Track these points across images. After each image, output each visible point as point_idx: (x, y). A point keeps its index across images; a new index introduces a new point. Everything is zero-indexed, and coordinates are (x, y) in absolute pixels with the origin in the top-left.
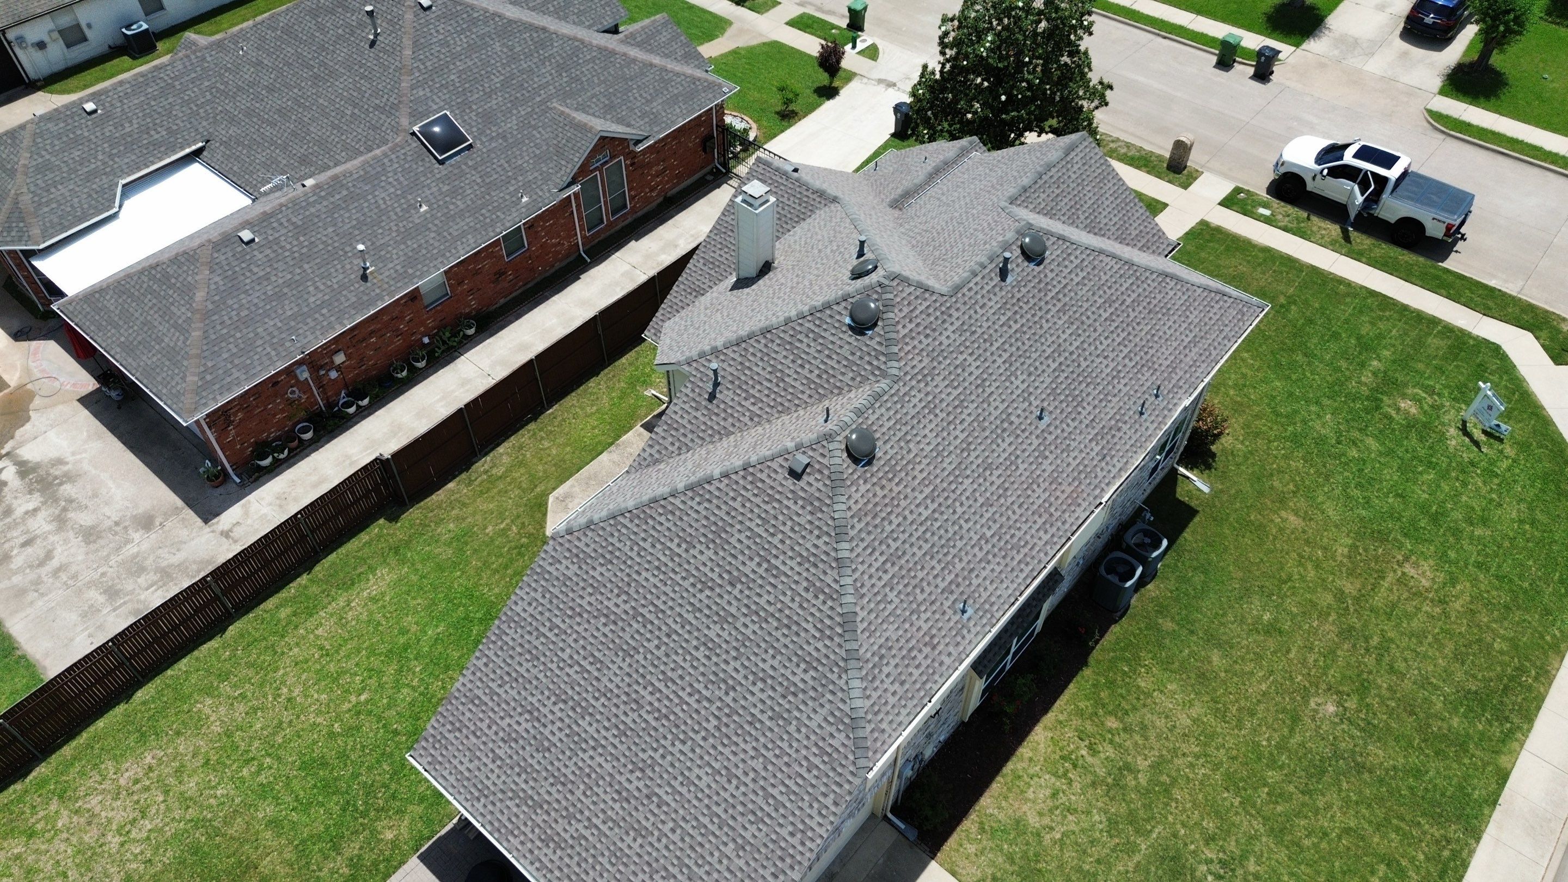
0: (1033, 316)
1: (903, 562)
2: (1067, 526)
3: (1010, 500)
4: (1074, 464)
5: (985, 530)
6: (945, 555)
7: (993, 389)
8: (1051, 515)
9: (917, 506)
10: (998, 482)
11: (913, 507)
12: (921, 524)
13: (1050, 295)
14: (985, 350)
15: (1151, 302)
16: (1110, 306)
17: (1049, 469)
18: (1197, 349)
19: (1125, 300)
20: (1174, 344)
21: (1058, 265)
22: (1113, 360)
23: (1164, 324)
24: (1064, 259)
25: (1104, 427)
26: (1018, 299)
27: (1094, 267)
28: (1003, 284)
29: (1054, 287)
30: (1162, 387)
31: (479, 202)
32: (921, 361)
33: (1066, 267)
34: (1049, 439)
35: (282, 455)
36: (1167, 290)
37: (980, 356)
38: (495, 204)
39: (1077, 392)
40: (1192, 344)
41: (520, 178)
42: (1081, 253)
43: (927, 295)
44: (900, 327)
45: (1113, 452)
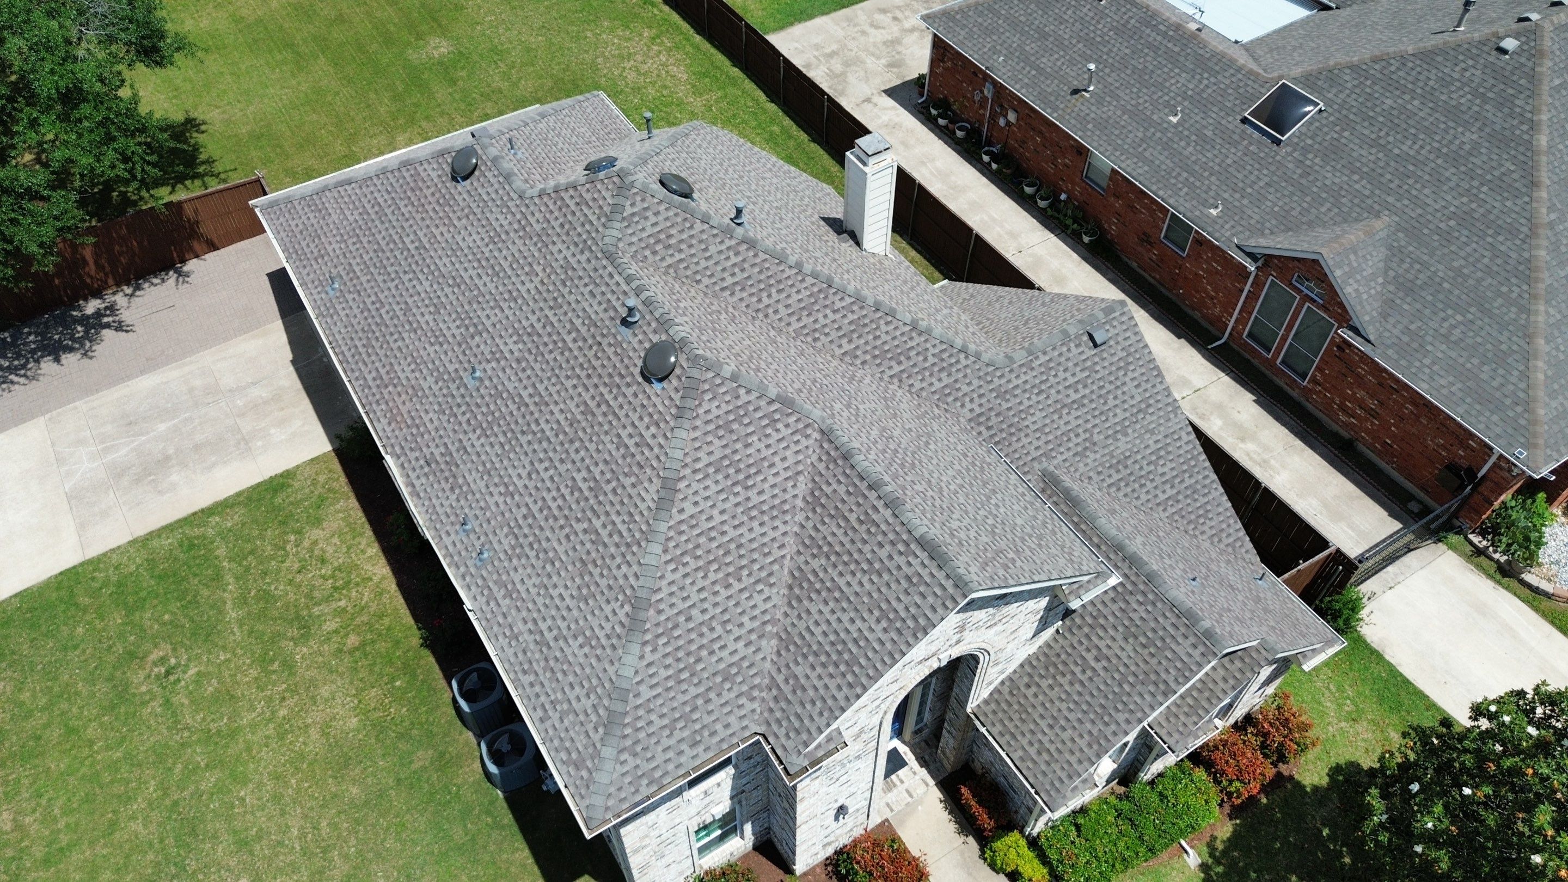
0: (581, 366)
1: (377, 222)
3: (406, 336)
4: (426, 419)
5: (387, 307)
6: (375, 264)
7: (507, 311)
8: (386, 387)
9: (415, 232)
10: (422, 321)
11: (415, 227)
12: (401, 237)
13: (605, 391)
14: (545, 300)
15: (596, 566)
16: (590, 489)
17: (425, 385)
18: (532, 646)
19: (599, 517)
20: (540, 601)
21: (643, 406)
22: (526, 486)
23: (566, 587)
24: (651, 416)
25: (457, 466)
26: (600, 344)
27: (641, 467)
28: (618, 322)
29: (616, 398)
30: (490, 568)
31: (1197, 168)
32: (538, 221)
33: (641, 418)
34: (453, 387)
35: (941, 122)
36: (613, 603)
37: (540, 293)
38: (1198, 184)
39: (495, 429)
40: (538, 638)
41: (1245, 202)
42: (661, 446)
43: (603, 220)
44: (571, 192)
45: (431, 478)
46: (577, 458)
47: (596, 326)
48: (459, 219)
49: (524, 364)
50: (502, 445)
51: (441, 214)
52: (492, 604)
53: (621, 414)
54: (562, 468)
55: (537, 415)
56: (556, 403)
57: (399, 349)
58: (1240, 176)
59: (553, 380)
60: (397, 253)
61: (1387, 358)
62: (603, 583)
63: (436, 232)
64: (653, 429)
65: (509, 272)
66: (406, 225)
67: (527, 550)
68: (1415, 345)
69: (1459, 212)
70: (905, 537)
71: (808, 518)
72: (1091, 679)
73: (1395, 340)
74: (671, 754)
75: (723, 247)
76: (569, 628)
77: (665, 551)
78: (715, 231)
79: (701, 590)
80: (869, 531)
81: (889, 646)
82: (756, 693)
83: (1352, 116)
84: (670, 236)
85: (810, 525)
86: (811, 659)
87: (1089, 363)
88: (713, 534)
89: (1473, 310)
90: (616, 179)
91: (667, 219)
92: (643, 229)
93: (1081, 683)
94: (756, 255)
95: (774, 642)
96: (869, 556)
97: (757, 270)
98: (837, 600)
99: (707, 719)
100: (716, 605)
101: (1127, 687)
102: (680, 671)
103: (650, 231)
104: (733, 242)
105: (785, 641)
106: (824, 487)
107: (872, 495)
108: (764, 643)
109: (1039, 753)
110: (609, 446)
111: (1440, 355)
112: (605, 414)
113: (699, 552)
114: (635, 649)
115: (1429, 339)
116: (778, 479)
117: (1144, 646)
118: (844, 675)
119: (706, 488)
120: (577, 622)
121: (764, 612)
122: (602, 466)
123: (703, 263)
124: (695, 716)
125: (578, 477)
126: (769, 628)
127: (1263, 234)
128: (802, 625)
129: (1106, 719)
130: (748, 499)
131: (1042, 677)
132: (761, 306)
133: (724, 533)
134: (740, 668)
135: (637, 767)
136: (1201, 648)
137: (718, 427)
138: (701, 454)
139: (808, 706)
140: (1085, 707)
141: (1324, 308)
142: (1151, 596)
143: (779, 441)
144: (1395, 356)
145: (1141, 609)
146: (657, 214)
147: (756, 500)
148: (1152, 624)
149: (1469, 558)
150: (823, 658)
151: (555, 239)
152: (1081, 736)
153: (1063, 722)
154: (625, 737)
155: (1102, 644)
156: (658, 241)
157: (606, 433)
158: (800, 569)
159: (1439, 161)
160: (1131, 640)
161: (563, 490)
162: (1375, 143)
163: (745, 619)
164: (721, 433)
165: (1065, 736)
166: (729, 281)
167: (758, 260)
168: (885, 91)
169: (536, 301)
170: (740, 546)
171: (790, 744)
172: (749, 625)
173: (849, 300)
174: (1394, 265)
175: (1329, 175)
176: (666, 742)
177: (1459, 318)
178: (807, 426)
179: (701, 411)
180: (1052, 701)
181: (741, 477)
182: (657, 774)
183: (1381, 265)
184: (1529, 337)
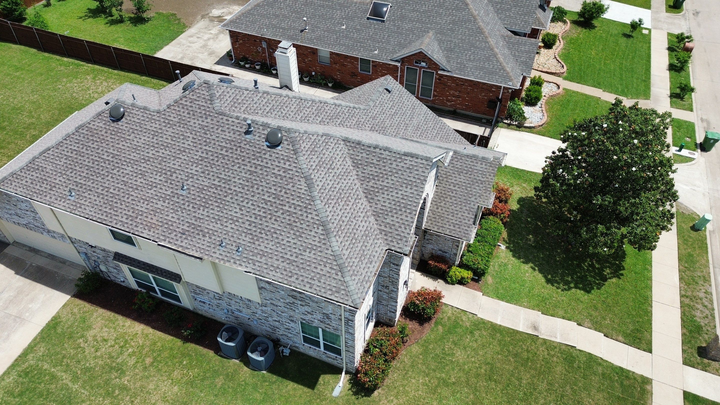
0: (237, 158)
1: (79, 158)
2: (135, 229)
3: (133, 193)
4: (169, 218)
5: (113, 188)
6: (91, 175)
7: (183, 158)
8: (137, 218)
9: (106, 151)
10: (138, 183)
11: (105, 150)
12: (99, 157)
13: (255, 161)
14: (200, 144)
15: (296, 222)
16: (274, 198)
17: (159, 206)
18: (287, 266)
19: (285, 206)
20: (279, 249)
21: (277, 158)
22: (242, 214)
23: (288, 237)
24: (283, 159)
25: (200, 226)
26: (240, 147)
27: (292, 178)
28: (243, 135)
29: (262, 161)
30: (246, 252)
31: (361, 40)
32: (174, 117)
33: (279, 162)
34: (175, 199)
35: (247, 66)
36: (313, 230)
37: (196, 143)
38: (365, 45)
39: (210, 202)
40: (288, 262)
41: (384, 45)
42: (296, 167)
43: (209, 102)
44: (184, 99)
45: (189, 238)
46: (260, 191)
47: (233, 141)
48: (130, 135)
49: (207, 172)
50: (218, 206)
51: (117, 138)
52: (257, 264)
53: (269, 165)
54: (255, 198)
55: (228, 187)
56: (234, 178)
57: (132, 200)
58: (378, 37)
59: (227, 170)
60: (102, 164)
61: (457, 74)
62: (304, 226)
63: (120, 146)
64: (288, 163)
65: (173, 143)
66: (99, 151)
67: (260, 235)
68: (462, 66)
69: (451, 21)
70: (398, 156)
71: (357, 171)
72: (456, 193)
73: (456, 68)
74: (366, 270)
75: (258, 97)
76: (300, 250)
77: (322, 202)
78: (252, 92)
79: (341, 210)
80: (384, 162)
81: (415, 193)
82: (378, 237)
83: (402, 5)
84: (238, 99)
85: (360, 173)
86: (390, 214)
87: (391, 99)
88: (333, 189)
89: (472, 49)
90: (204, 85)
91: (233, 93)
92: (227, 100)
93: (454, 196)
94: (271, 97)
95: (373, 217)
96: (389, 170)
97: (274, 102)
98: (387, 190)
99: (370, 252)
100: (348, 213)
101: (468, 189)
102: (352, 240)
103: (230, 100)
104: (261, 95)
105: (376, 215)
106: (357, 158)
107: (377, 150)
108: (370, 219)
109: (454, 227)
110: (272, 179)
111: (471, 66)
112: (261, 170)
113: (332, 198)
114: (333, 239)
115: (465, 62)
116: (340, 162)
117: (466, 173)
118: (405, 212)
119: (320, 174)
120: (302, 246)
121: (364, 209)
122: (273, 188)
123: (255, 106)
124: (365, 253)
125: (266, 197)
126: (368, 213)
127: (397, 53)
128: (379, 206)
129: (469, 202)
130: (335, 173)
131: (440, 203)
132: (283, 115)
133: (335, 188)
134: (368, 231)
135: (359, 279)
136: (484, 163)
137: (311, 151)
138: (312, 163)
139: (399, 229)
140: (460, 203)
141: (429, 68)
142: (459, 157)
143: (332, 149)
144: (459, 72)
145: (458, 163)
146: (228, 93)
147: (338, 172)
148: (465, 165)
149: (508, 128)
150: (394, 211)
151: (188, 120)
152: (464, 213)
153: (456, 212)
154: (349, 270)
155: (453, 181)
156: (235, 103)
157: (267, 175)
158: (366, 189)
160: (461, 174)
161: (261, 206)
162: (414, 10)
163: (360, 214)
164: (313, 153)
165: (459, 216)
166: (268, 109)
167: (273, 98)
168: (215, 64)
169: (196, 147)
170: (343, 190)
171: (401, 246)
172: (362, 215)
173: (310, 102)
174: (442, 45)
175: (406, 26)
176: (362, 266)
177: (470, 53)
178: (338, 140)
179: (302, 148)
180: (448, 208)
181: (329, 166)
182: (367, 278)
183: (439, 46)
184: (492, 49)
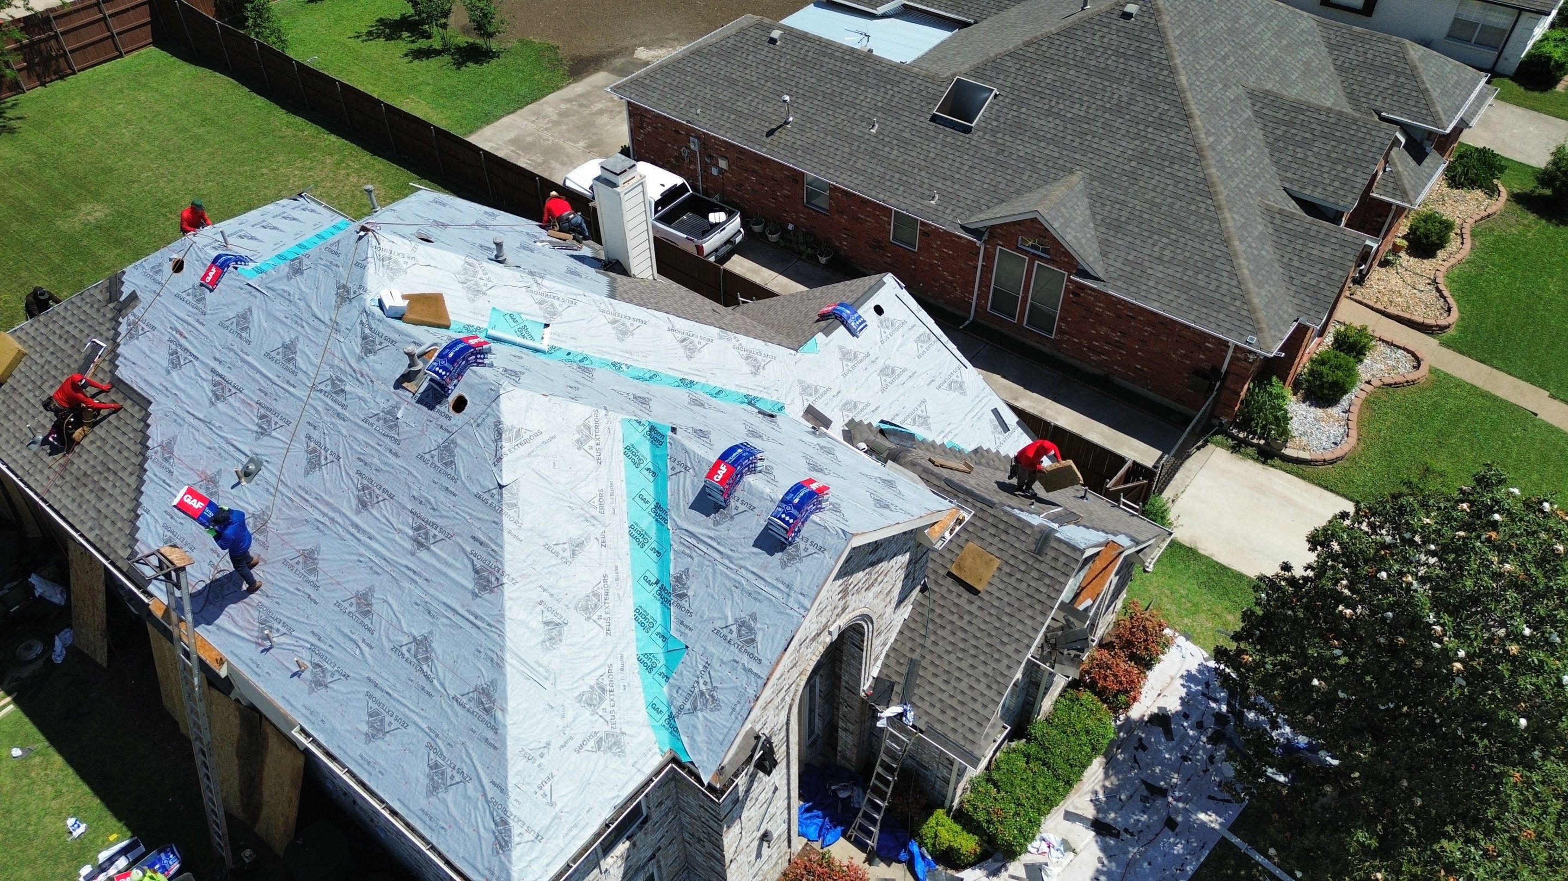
31: (906, 167)
38: (911, 181)
41: (957, 186)
58: (945, 166)
61: (1118, 289)
68: (1137, 272)
69: (1136, 154)
72: (970, 622)
73: (1120, 272)
83: (1023, 95)
89: (1174, 231)
93: (962, 629)
101: (1006, 619)
109: (943, 712)
111: (1161, 275)
115: (1147, 264)
117: (1010, 575)
127: (981, 211)
129: (996, 656)
131: (923, 636)
140: (973, 652)
141: (1052, 261)
144: (1125, 286)
145: (996, 541)
148: (1011, 552)
149: (1235, 451)
152: (978, 680)
159: (1107, 116)
162: (1049, 113)
174: (1098, 210)
175: (1020, 147)
177: (1165, 240)
180: (940, 657)
183: (1088, 212)
184: (1226, 242)
